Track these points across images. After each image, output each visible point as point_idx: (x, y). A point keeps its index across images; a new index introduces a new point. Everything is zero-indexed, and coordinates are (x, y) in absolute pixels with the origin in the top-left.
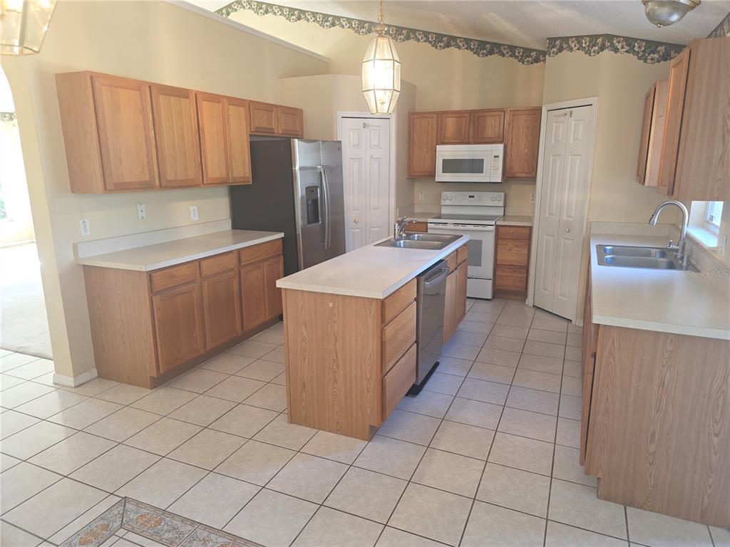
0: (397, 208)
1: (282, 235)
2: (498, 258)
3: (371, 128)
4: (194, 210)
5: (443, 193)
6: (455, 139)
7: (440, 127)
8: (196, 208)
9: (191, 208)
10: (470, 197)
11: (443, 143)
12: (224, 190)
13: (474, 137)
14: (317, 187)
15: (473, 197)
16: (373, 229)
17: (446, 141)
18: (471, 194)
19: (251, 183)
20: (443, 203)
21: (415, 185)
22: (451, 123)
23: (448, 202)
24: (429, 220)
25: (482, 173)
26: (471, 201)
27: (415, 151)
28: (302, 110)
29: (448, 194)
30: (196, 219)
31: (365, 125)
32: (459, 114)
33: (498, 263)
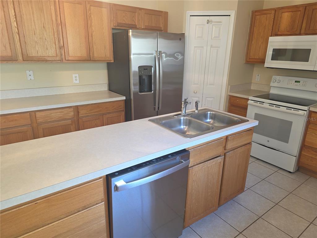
0: (229, 85)
1: (124, 98)
2: (306, 139)
3: (213, 23)
4: (76, 77)
5: (274, 77)
6: (288, 31)
7: (276, 22)
8: (77, 75)
9: (74, 76)
10: (296, 82)
11: (277, 35)
12: (104, 65)
13: (305, 29)
14: (152, 67)
15: (299, 82)
16: (208, 99)
17: (279, 33)
18: (298, 79)
19: (113, 61)
20: (272, 84)
21: (255, 68)
22: (286, 17)
23: (276, 84)
24: (250, 98)
25: (308, 62)
26: (296, 85)
27: (253, 43)
28: (168, 12)
29: (278, 78)
30: (78, 82)
31: (208, 22)
32: (294, 9)
33: (306, 144)
